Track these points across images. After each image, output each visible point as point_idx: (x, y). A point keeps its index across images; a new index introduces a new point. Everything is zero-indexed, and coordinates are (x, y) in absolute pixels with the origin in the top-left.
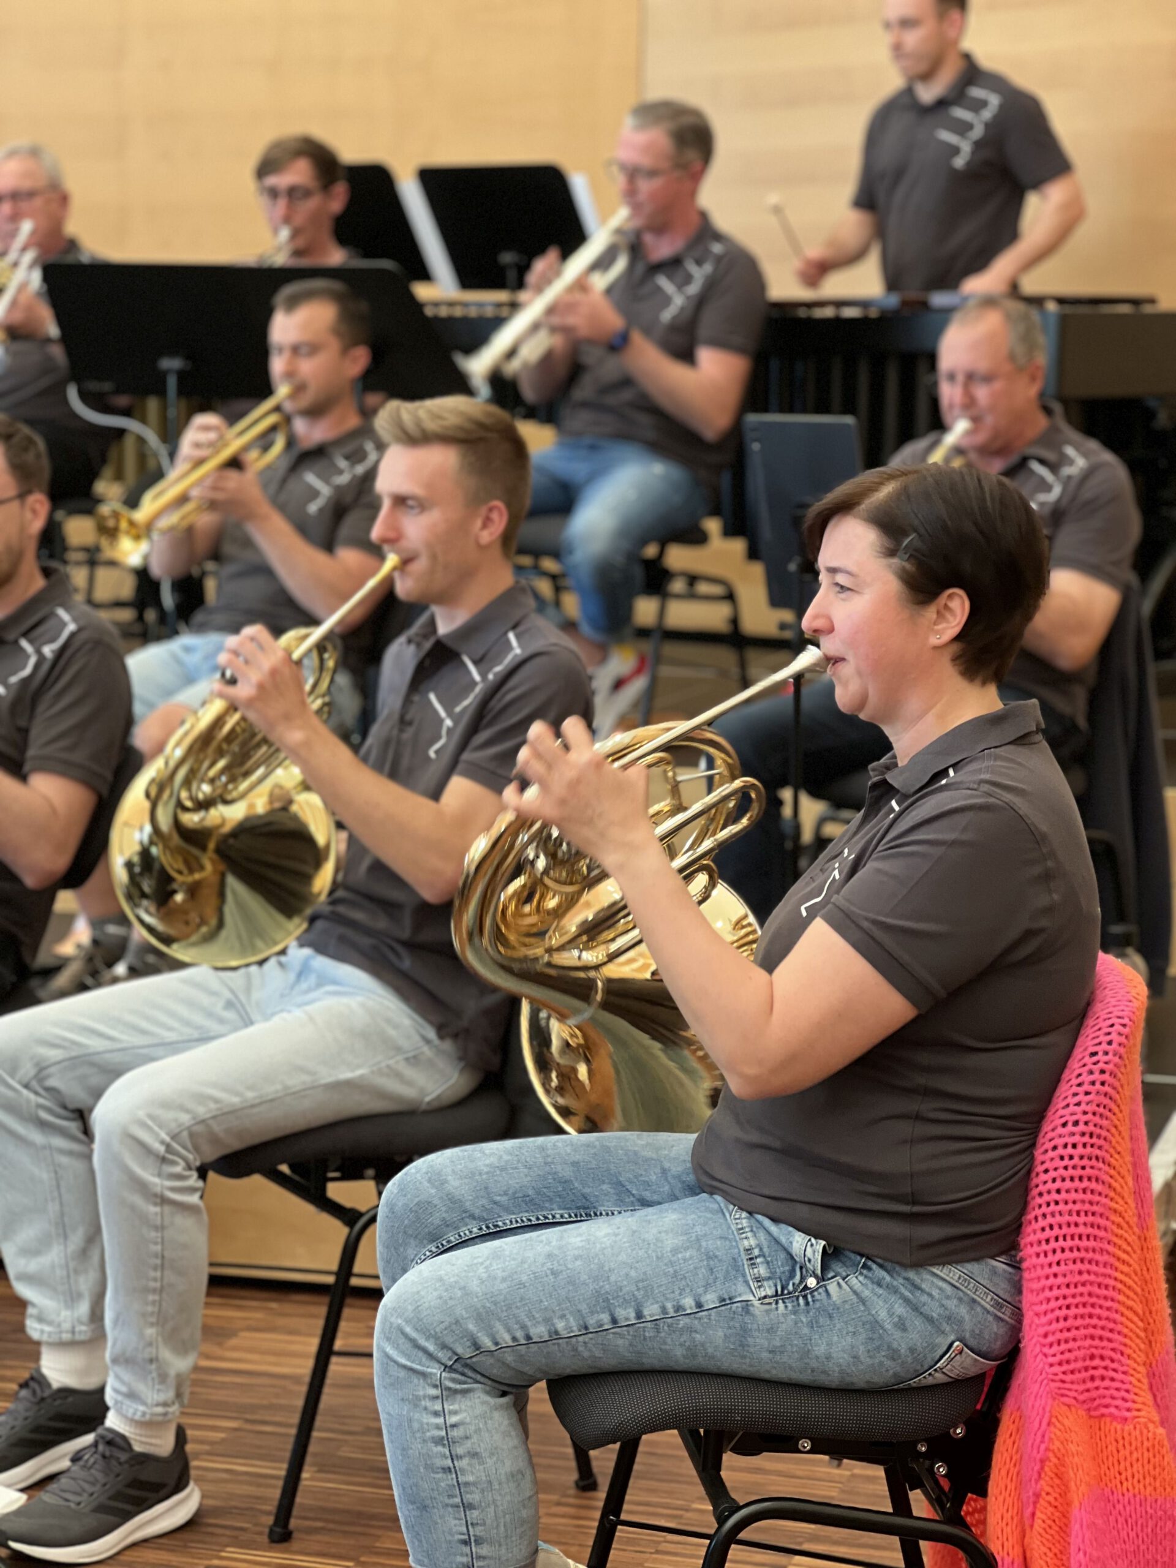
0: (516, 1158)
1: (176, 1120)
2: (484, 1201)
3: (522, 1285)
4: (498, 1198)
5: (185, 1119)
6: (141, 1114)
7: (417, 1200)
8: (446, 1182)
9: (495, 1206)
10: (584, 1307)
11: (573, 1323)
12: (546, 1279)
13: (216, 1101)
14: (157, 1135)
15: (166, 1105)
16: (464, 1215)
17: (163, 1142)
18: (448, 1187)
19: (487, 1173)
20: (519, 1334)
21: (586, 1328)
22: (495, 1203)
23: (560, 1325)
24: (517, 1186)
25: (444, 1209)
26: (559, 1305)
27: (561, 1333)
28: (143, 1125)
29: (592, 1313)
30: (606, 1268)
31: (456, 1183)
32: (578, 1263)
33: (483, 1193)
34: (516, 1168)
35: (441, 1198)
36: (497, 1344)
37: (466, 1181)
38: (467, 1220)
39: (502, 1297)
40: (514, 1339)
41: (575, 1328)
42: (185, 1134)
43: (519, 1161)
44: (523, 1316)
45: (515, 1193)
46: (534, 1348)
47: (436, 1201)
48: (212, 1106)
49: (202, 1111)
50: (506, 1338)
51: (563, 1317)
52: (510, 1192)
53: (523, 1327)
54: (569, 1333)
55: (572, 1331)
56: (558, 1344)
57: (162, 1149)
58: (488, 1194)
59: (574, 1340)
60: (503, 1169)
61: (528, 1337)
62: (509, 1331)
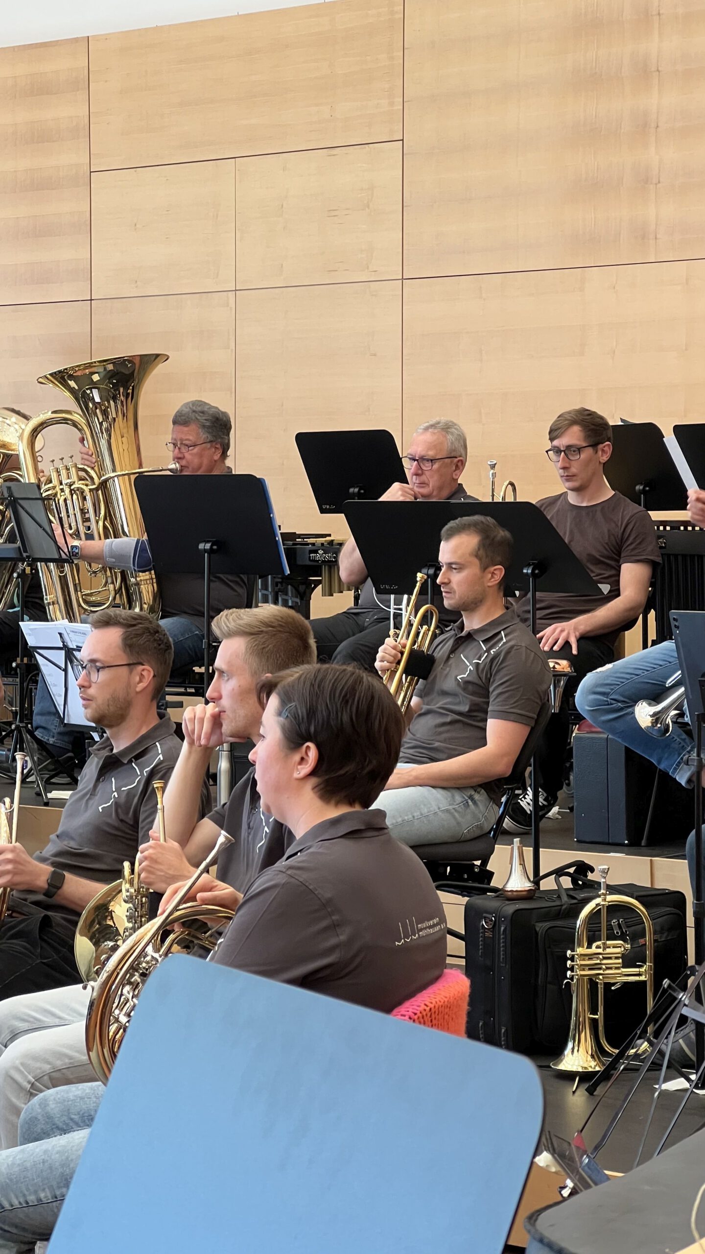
0: (92, 1092)
1: (40, 1069)
2: (65, 1118)
3: (26, 1169)
4: (73, 1116)
5: (47, 1068)
6: (17, 1062)
7: (30, 1115)
8: (48, 1105)
9: (70, 1121)
10: (54, 1184)
11: (49, 1194)
12: (38, 1165)
13: (70, 1058)
14: (26, 1077)
15: (35, 1058)
16: (53, 1127)
17: (29, 1082)
18: (48, 1109)
19: (72, 1100)
20: (22, 1200)
21: (56, 1197)
22: (72, 1119)
23: (42, 1195)
24: (86, 1109)
25: (43, 1122)
26: (42, 1181)
27: (43, 1200)
28: (17, 1069)
29: (59, 1187)
30: (70, 1159)
31: (53, 1106)
32: (57, 1155)
33: (66, 1113)
34: (90, 1098)
35: (43, 1115)
36: (12, 1206)
37: (59, 1105)
38: (55, 1130)
39: (15, 1176)
40: (20, 1203)
41: (50, 1197)
42: (46, 1078)
43: (93, 1094)
44: (24, 1189)
45: (83, 1114)
46: (31, 1209)
47: (40, 1117)
48: (67, 1061)
49: (59, 1064)
50: (16, 1203)
51: (44, 1190)
52: (81, 1113)
53: (24, 1195)
54: (47, 1200)
55: (49, 1199)
56: (43, 1207)
57: (29, 1086)
58: (69, 1113)
59: (50, 1204)
60: (82, 1098)
61: (27, 1203)
62: (17, 1198)
